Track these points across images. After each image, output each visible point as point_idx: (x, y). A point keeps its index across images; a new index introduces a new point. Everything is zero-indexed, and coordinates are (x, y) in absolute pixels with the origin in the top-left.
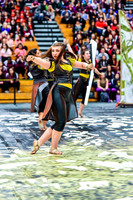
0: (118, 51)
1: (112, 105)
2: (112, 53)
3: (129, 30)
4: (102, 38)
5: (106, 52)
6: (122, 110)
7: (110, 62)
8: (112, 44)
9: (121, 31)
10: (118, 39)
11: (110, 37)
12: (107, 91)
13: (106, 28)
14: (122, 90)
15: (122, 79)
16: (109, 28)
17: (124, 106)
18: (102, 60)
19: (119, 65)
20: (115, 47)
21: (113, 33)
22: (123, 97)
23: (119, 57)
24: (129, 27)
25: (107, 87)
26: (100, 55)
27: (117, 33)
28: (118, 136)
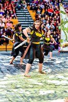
0: (59, 24)
1: (56, 52)
2: (56, 25)
3: (65, 14)
6: (61, 54)
7: (55, 30)
8: (56, 20)
9: (61, 14)
10: (59, 18)
11: (55, 17)
13: (53, 12)
14: (61, 44)
15: (61, 38)
17: (63, 52)
18: (51, 29)
20: (58, 22)
21: (57, 15)
22: (61, 47)
24: (65, 12)
26: (50, 26)
27: (59, 15)
28: (59, 68)
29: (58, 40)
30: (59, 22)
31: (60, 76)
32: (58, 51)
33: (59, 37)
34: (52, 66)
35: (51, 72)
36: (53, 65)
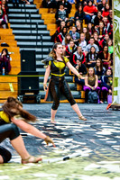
2: (102, 44)
5: (96, 42)
6: (114, 113)
7: (100, 55)
8: (104, 33)
10: (111, 27)
11: (101, 24)
12: (96, 90)
13: (96, 13)
14: (115, 89)
15: (115, 76)
16: (99, 13)
17: (117, 108)
19: (112, 59)
20: (107, 37)
22: (115, 97)
23: (111, 49)
25: (96, 86)
30: (111, 37)
31: (110, 166)
33: (109, 72)
35: (90, 157)
36: (96, 138)
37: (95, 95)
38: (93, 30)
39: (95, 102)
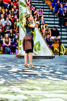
0: (17, 20)
1: (12, 56)
3: (25, 6)
4: (6, 10)
5: (10, 20)
9: (20, 6)
11: (13, 9)
12: (9, 47)
13: (10, 3)
14: (20, 46)
15: (20, 39)
16: (12, 3)
17: (21, 57)
18: (7, 26)
20: (16, 17)
24: (25, 4)
26: (6, 22)
27: (18, 7)
28: (15, 77)
29: (15, 40)
30: (18, 17)
31: (15, 89)
32: (15, 56)
33: (17, 37)
34: (6, 75)
35: (4, 84)
36: (8, 73)
37: (9, 49)
38: (8, 13)
39: (9, 53)
